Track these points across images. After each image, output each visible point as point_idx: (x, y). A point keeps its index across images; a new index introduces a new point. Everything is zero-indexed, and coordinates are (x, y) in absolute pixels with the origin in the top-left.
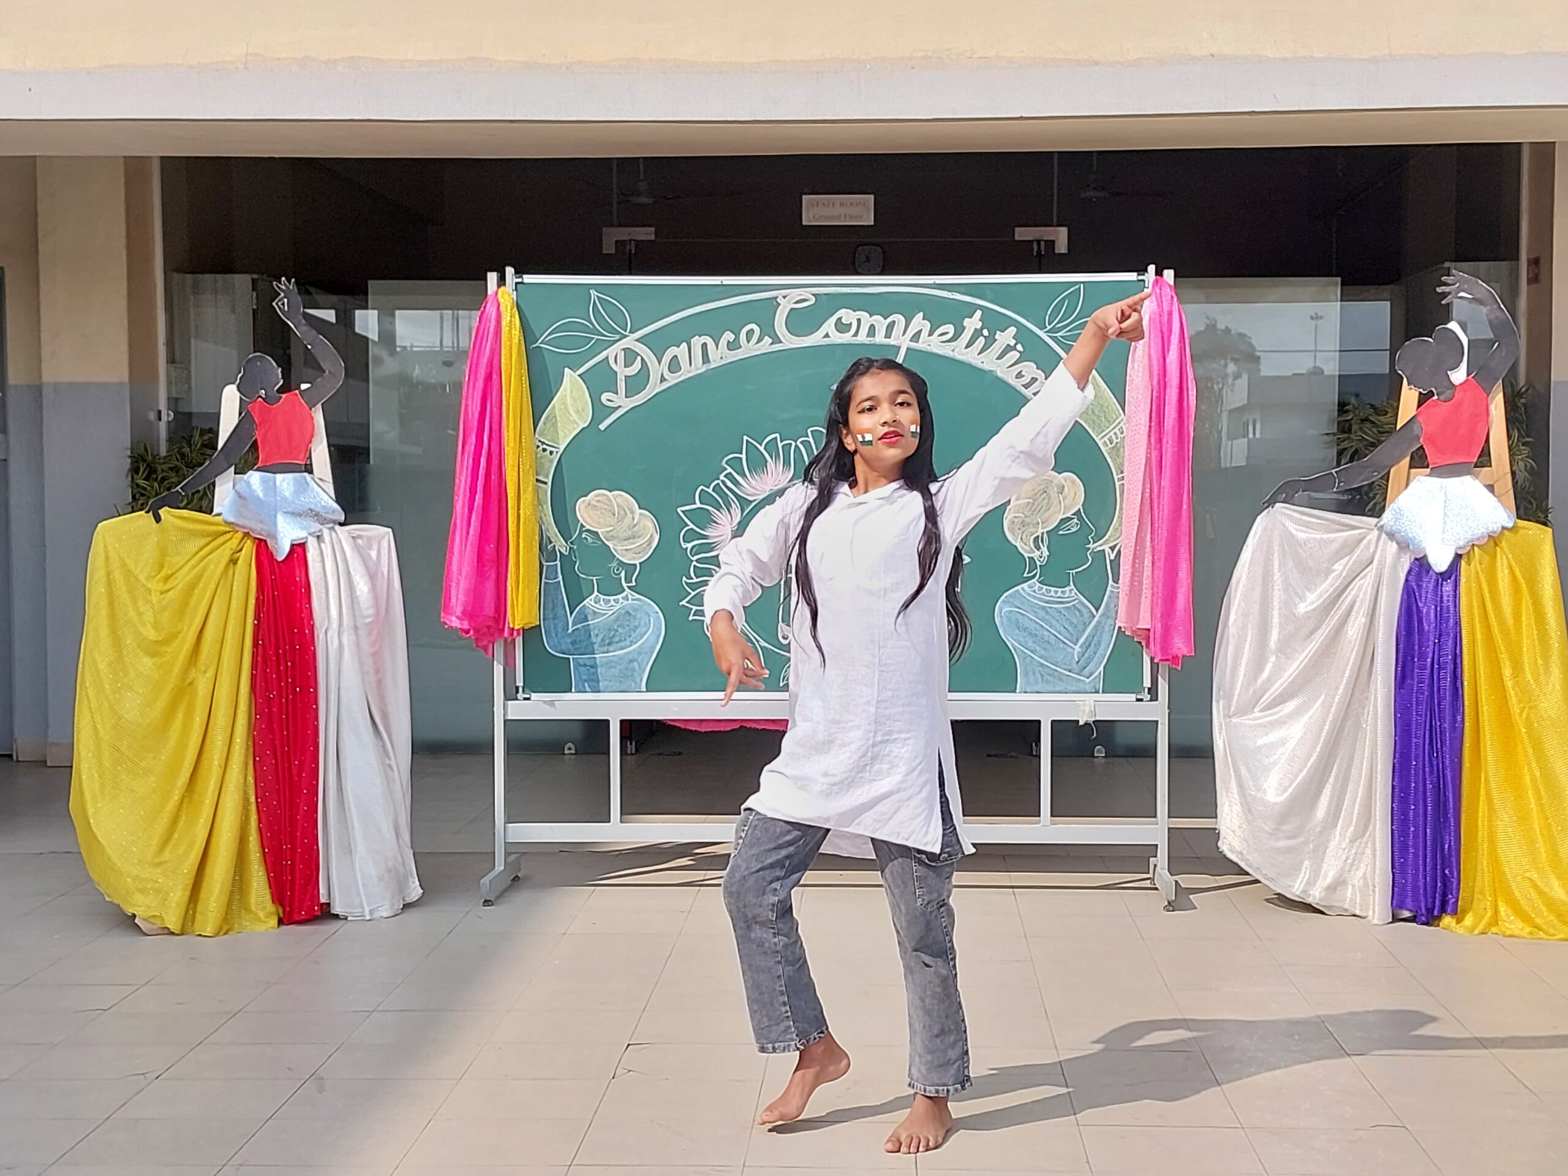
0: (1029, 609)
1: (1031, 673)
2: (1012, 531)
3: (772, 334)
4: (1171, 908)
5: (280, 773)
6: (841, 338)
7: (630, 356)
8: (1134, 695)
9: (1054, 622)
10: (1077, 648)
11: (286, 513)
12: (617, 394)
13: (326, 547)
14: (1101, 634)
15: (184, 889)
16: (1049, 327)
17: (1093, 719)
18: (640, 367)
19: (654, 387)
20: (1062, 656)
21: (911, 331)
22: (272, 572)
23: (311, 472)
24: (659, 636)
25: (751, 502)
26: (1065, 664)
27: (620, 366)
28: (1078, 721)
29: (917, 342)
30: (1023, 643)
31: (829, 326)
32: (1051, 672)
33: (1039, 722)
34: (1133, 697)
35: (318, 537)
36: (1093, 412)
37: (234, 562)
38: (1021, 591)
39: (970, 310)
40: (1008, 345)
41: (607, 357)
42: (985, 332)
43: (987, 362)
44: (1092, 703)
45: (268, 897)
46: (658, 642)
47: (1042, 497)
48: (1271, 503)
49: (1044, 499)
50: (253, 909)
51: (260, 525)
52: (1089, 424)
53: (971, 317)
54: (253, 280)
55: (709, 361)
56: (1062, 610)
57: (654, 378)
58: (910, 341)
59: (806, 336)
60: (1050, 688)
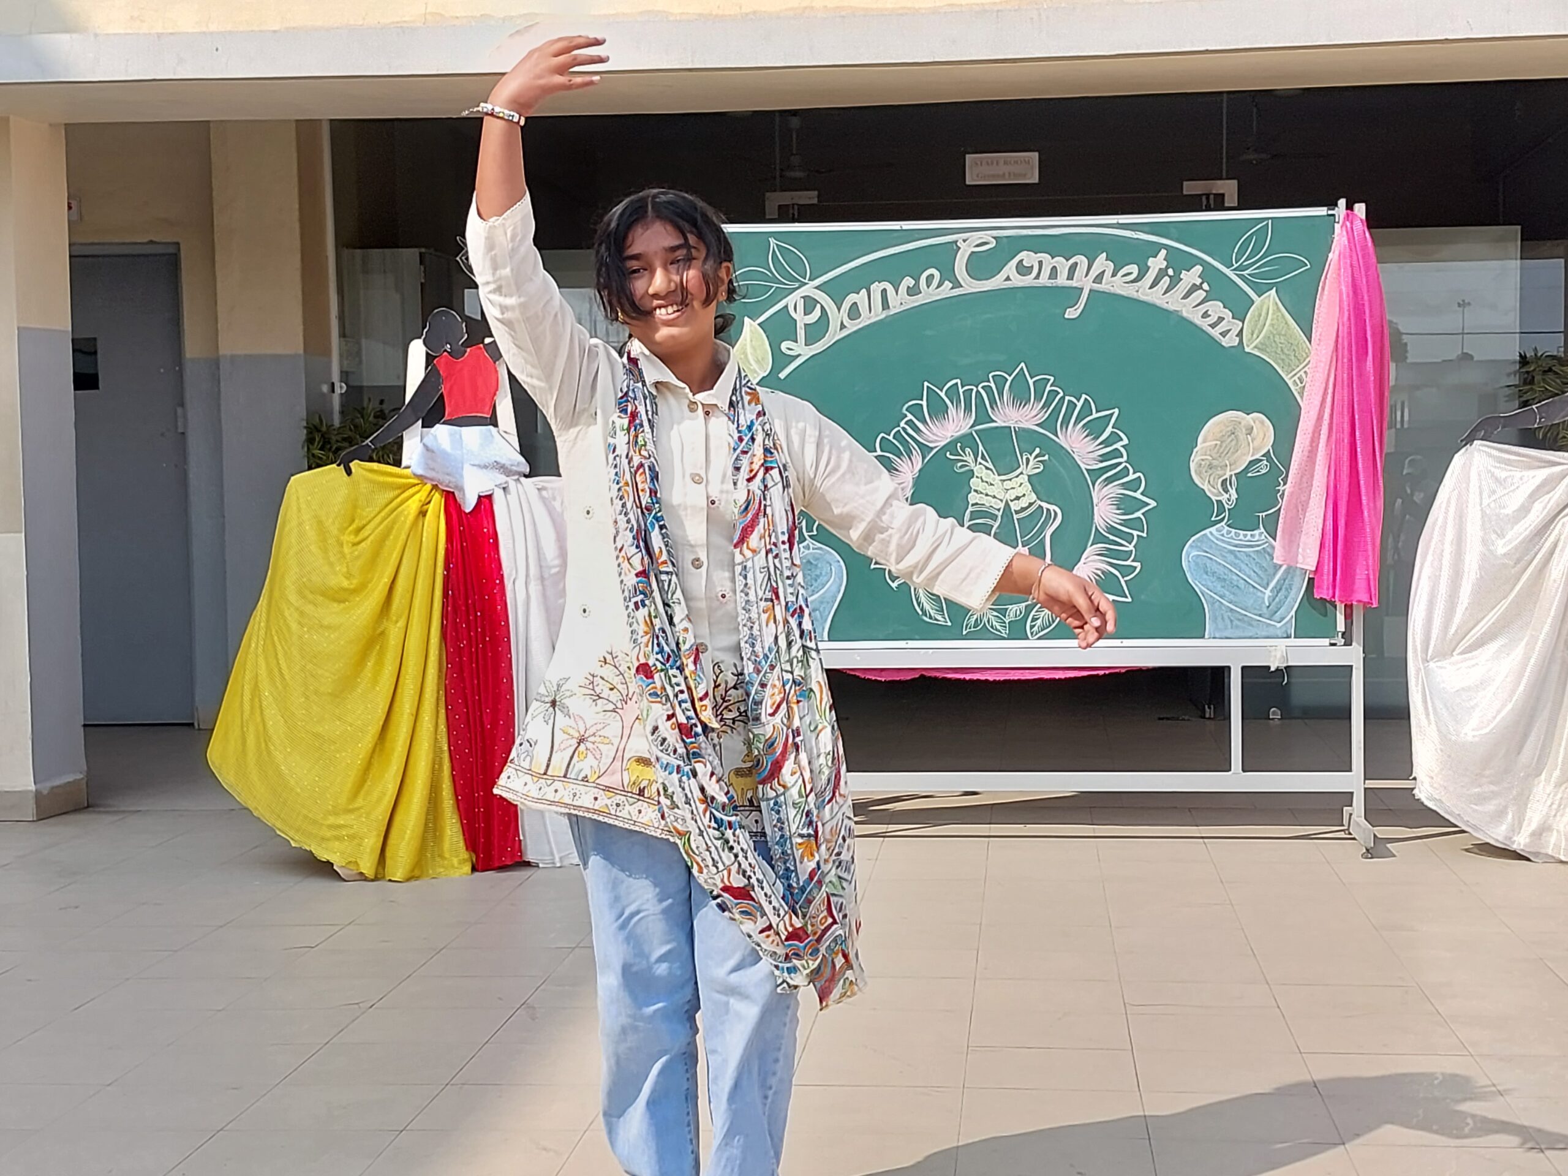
0: (1218, 553)
1: (1219, 619)
2: (1199, 474)
3: (953, 279)
4: (1370, 856)
5: (471, 721)
6: (1022, 281)
8: (1328, 640)
9: (1243, 567)
10: (1268, 592)
11: (474, 465)
12: (796, 342)
13: (513, 497)
14: (1292, 578)
15: (379, 835)
16: (1236, 266)
17: (1285, 665)
18: (820, 314)
19: (833, 335)
20: (1252, 601)
21: (1094, 273)
22: (461, 524)
23: (496, 425)
24: (841, 585)
25: (932, 449)
26: (1255, 609)
27: (799, 315)
28: (1269, 667)
29: (1101, 283)
30: (1212, 588)
31: (1010, 268)
32: (1240, 617)
33: (1229, 668)
34: (1326, 641)
35: (504, 489)
36: (1282, 350)
37: (423, 513)
38: (1209, 535)
39: (1154, 250)
40: (1194, 285)
41: (786, 307)
42: (1170, 272)
43: (1172, 302)
44: (1284, 648)
45: (462, 844)
46: (839, 592)
47: (1230, 439)
48: (1469, 440)
49: (1231, 441)
50: (447, 855)
51: (448, 477)
52: (1278, 364)
53: (1155, 257)
54: (421, 254)
55: (889, 307)
56: (1252, 554)
57: (834, 325)
58: (1094, 282)
59: (987, 279)
60: (1240, 633)
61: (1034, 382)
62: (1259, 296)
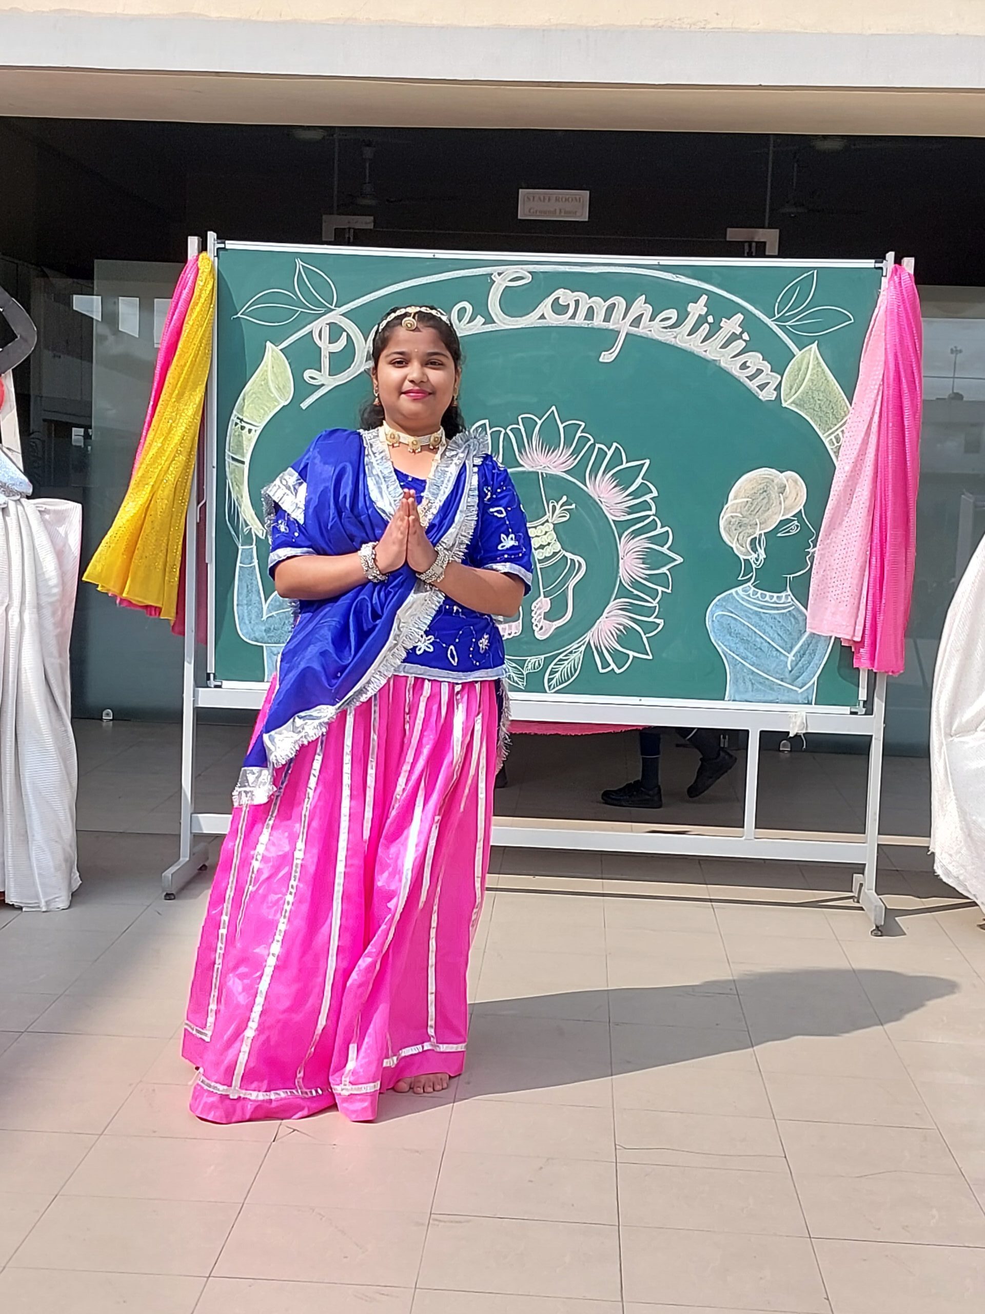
0: (743, 613)
1: (740, 681)
2: (728, 532)
3: (485, 314)
4: (879, 933)
6: (557, 320)
7: (335, 332)
8: (849, 708)
9: (768, 629)
10: (791, 657)
12: (320, 371)
14: (817, 643)
16: (777, 316)
17: (804, 731)
18: (345, 343)
20: (774, 665)
21: (631, 316)
26: (777, 672)
27: (324, 342)
28: (788, 733)
29: (638, 327)
30: (733, 649)
31: (545, 307)
32: (762, 681)
33: (747, 732)
34: (847, 710)
36: (820, 407)
38: (734, 594)
39: (694, 295)
40: (734, 333)
41: (310, 333)
42: (710, 319)
43: (711, 351)
44: (804, 714)
47: (762, 497)
49: (763, 499)
52: (815, 421)
53: (696, 303)
56: (777, 617)
57: (359, 355)
58: (630, 326)
59: (521, 317)
60: (761, 698)
61: (564, 427)
62: (800, 350)
